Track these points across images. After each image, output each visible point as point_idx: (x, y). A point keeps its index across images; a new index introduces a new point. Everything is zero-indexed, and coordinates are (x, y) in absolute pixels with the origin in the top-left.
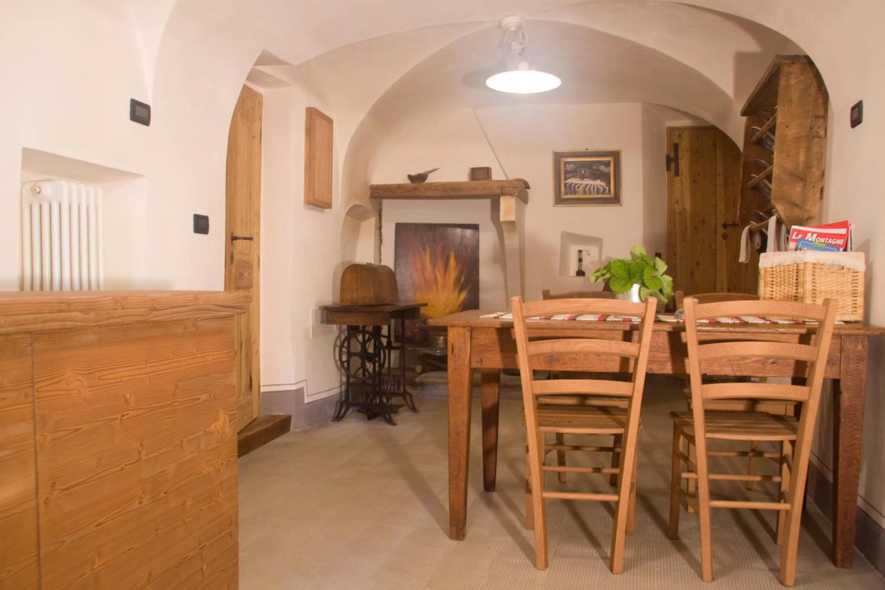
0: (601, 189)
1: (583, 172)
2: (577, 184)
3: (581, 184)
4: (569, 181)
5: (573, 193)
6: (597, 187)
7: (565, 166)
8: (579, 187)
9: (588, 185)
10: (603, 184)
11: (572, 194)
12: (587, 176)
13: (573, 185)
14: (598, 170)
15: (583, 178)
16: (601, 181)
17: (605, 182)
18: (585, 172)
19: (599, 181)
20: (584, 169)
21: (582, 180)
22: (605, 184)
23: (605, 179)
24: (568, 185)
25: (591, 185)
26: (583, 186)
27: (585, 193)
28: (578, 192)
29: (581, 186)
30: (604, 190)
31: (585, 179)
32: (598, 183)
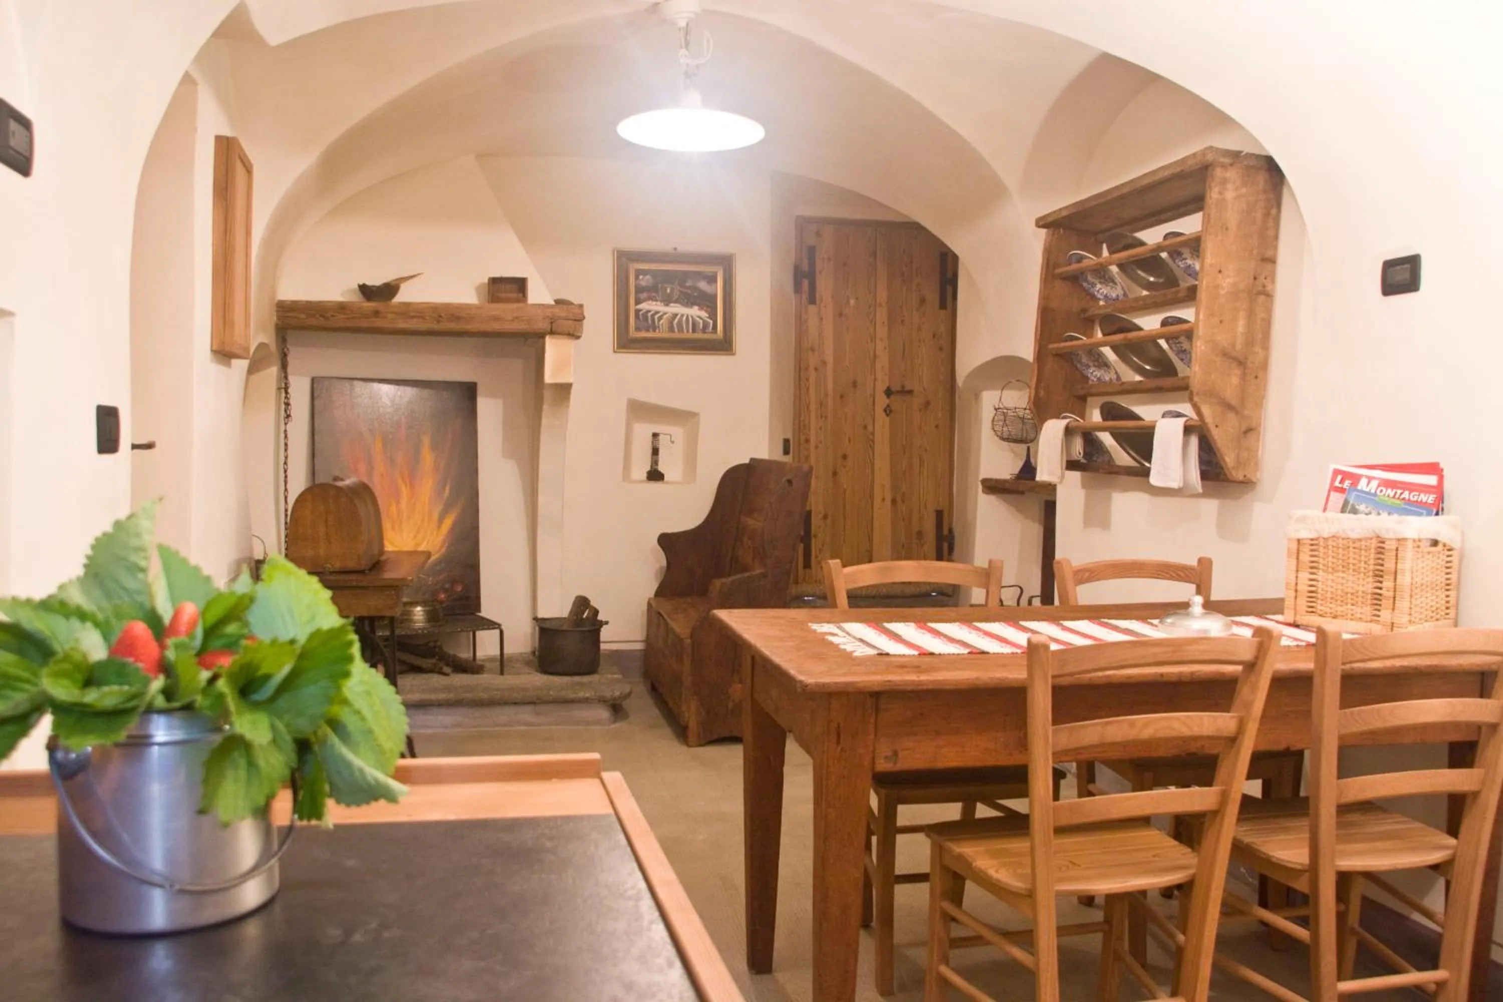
0: (699, 323)
1: (668, 291)
2: (657, 312)
3: (665, 314)
4: (644, 306)
5: (651, 330)
6: (692, 317)
7: (637, 278)
8: (660, 318)
9: (677, 315)
10: (704, 314)
11: (647, 330)
12: (675, 297)
13: (650, 314)
14: (695, 288)
15: (667, 301)
16: (701, 308)
17: (706, 311)
18: (672, 290)
19: (696, 308)
20: (671, 286)
21: (667, 305)
22: (707, 315)
23: (708, 307)
24: (641, 313)
25: (682, 316)
26: (667, 318)
27: (671, 329)
28: (659, 327)
29: (665, 317)
30: (706, 325)
31: (672, 305)
32: (696, 312)
